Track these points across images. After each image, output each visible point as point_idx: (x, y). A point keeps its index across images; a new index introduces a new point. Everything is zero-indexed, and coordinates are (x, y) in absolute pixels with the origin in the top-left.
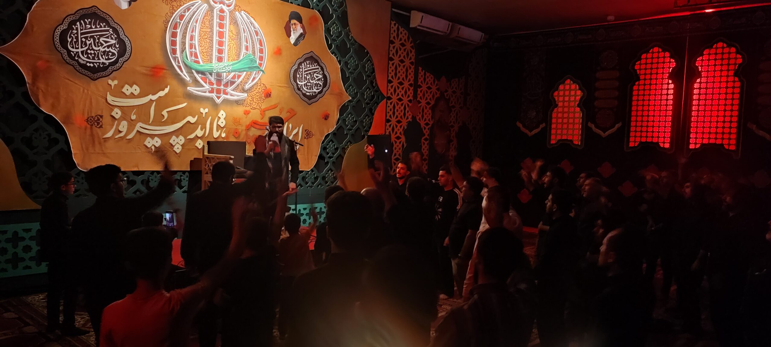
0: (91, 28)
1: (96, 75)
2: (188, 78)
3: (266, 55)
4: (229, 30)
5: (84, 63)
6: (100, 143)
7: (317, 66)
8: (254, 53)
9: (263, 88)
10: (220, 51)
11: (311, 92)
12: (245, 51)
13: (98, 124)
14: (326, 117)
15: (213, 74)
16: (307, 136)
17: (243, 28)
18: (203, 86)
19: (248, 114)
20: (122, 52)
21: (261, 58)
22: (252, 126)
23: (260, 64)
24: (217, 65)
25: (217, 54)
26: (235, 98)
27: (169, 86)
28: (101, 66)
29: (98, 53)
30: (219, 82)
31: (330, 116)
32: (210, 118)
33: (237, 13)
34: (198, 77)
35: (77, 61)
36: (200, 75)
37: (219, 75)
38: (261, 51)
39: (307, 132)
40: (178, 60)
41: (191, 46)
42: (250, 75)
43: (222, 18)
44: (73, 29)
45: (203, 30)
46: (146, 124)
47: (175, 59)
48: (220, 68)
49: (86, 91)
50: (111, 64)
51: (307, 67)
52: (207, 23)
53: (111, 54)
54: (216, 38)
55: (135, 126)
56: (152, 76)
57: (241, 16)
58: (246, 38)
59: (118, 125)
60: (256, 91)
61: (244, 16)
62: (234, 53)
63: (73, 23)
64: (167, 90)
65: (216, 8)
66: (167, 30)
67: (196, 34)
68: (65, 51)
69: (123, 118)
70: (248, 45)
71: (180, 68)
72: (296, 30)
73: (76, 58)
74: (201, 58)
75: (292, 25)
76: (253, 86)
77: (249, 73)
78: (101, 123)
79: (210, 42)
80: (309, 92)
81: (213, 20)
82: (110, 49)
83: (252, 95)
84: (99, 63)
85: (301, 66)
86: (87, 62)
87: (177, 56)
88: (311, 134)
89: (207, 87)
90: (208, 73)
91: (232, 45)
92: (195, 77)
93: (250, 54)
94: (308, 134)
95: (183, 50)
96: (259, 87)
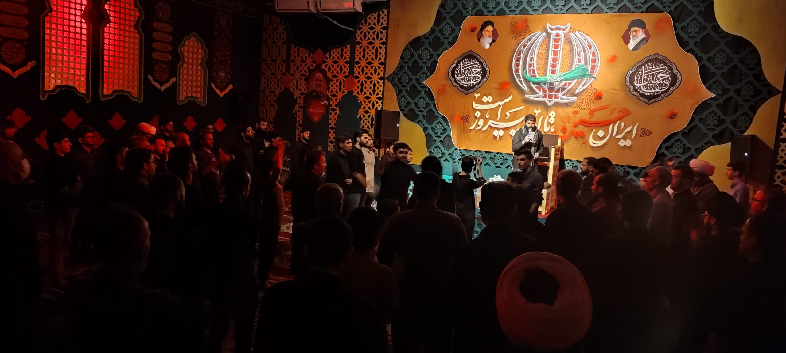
0: (468, 64)
1: (468, 91)
2: (526, 89)
3: (599, 64)
4: (563, 49)
5: (462, 85)
6: (467, 132)
7: (662, 66)
8: (586, 64)
9: (593, 92)
10: (554, 66)
11: (652, 92)
12: (577, 63)
13: (467, 121)
14: (672, 116)
15: (547, 84)
16: (643, 134)
17: (577, 45)
18: (538, 94)
19: (577, 113)
20: (483, 76)
21: (593, 67)
22: (580, 124)
23: (592, 72)
24: (551, 76)
25: (551, 68)
26: (566, 101)
27: (512, 95)
28: (471, 86)
29: (470, 78)
30: (551, 90)
31: (678, 115)
32: (542, 117)
33: (572, 34)
34: (534, 87)
35: (459, 84)
36: (536, 86)
37: (551, 84)
38: (594, 61)
39: (644, 130)
40: (520, 76)
41: (530, 65)
42: (581, 82)
43: (557, 41)
44: (458, 66)
45: (540, 52)
46: (495, 121)
47: (517, 76)
48: (553, 79)
49: (462, 101)
50: (477, 84)
51: (648, 68)
52: (545, 46)
53: (477, 78)
54: (551, 56)
55: (488, 122)
56: (501, 89)
57: (576, 35)
58: (579, 53)
59: (478, 122)
60: (586, 95)
61: (579, 35)
62: (566, 65)
63: (459, 62)
64: (510, 98)
65: (552, 33)
66: (513, 57)
67: (535, 56)
68: (454, 79)
69: (481, 117)
70: (581, 58)
71: (521, 82)
72: (637, 36)
73: (459, 83)
74: (538, 73)
75: (632, 32)
76: (583, 91)
77: (580, 80)
78: (468, 121)
79: (546, 60)
80: (650, 93)
81: (549, 43)
82: (477, 75)
83: (581, 98)
84: (470, 84)
85: (640, 69)
86: (464, 84)
87: (519, 73)
88: (649, 132)
89: (541, 93)
90: (543, 84)
91: (565, 60)
92: (532, 88)
93: (583, 65)
94: (644, 132)
95: (524, 68)
96: (589, 91)
